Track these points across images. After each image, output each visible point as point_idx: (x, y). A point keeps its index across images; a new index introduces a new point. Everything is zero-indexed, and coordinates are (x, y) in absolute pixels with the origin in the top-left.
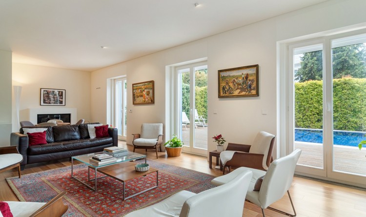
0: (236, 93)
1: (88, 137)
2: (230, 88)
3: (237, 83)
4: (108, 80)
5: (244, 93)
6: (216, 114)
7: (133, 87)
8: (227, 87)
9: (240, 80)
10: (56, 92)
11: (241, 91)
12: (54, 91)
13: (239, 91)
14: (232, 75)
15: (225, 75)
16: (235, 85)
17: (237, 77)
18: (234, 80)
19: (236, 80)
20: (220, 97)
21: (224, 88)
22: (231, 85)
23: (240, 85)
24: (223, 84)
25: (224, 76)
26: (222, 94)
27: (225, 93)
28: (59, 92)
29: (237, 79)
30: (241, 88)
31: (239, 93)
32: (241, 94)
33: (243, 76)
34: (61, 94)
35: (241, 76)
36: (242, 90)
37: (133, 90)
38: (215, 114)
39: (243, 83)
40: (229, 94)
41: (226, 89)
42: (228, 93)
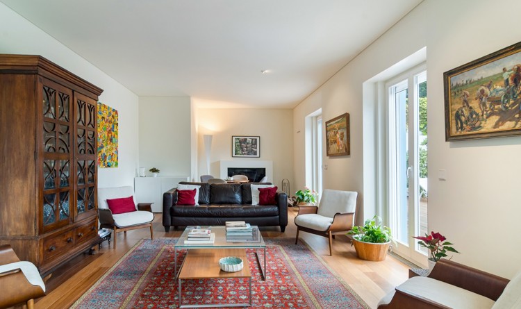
0: (489, 125)
1: (250, 202)
2: (471, 115)
3: (489, 99)
4: (307, 119)
5: (508, 125)
6: (443, 180)
7: (327, 127)
8: (466, 113)
9: (498, 87)
10: (249, 140)
11: (502, 121)
12: (246, 139)
13: (495, 119)
14: (475, 78)
15: (460, 82)
16: (484, 105)
17: (489, 83)
18: (482, 91)
19: (487, 91)
20: (449, 137)
21: (458, 116)
22: (475, 105)
23: (498, 102)
24: (456, 106)
25: (458, 86)
26: (454, 131)
27: (462, 127)
28: (252, 139)
29: (489, 86)
30: (500, 112)
31: (497, 125)
32: (501, 128)
33: (506, 76)
34: (254, 143)
35: (500, 76)
36: (505, 115)
37: (327, 132)
38: (441, 179)
39: (506, 97)
40: (471, 130)
41: (463, 118)
42: (468, 128)
